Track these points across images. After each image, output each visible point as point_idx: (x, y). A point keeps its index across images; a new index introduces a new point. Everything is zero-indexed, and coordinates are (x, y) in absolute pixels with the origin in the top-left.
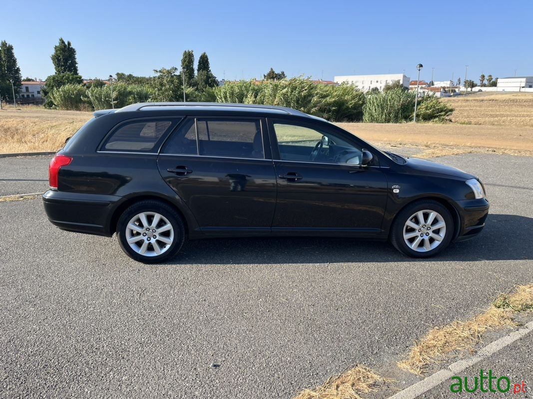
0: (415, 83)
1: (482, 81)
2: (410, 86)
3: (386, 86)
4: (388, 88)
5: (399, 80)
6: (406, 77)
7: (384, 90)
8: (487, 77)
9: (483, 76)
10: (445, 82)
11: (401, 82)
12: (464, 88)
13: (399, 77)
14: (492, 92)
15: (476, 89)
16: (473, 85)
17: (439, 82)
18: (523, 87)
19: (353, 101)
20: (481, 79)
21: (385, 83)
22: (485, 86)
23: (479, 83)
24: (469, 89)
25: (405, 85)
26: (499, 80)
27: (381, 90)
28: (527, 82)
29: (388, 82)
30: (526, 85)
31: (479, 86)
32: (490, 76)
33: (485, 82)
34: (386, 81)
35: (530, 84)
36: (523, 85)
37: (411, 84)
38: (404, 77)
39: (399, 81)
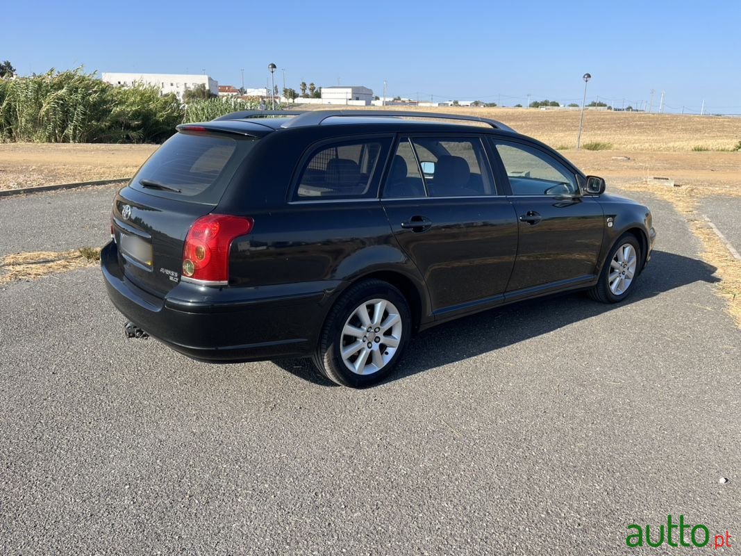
0: (223, 89)
1: (304, 90)
2: (220, 94)
3: (186, 92)
4: (190, 95)
5: (204, 84)
6: (212, 79)
7: (183, 96)
8: (308, 86)
9: (304, 85)
10: (260, 90)
11: (207, 88)
12: (284, 98)
13: (202, 80)
14: (318, 105)
15: (298, 100)
16: (294, 96)
17: (253, 90)
18: (350, 99)
19: (164, 113)
20: (302, 87)
21: (184, 87)
22: (307, 96)
23: (301, 94)
24: (291, 100)
25: (213, 92)
26: (323, 90)
27: (180, 98)
28: (353, 93)
29: (187, 86)
30: (353, 96)
31: (301, 97)
32: (312, 84)
33: (308, 92)
34: (185, 84)
35: (357, 96)
36: (350, 96)
37: (221, 91)
38: (210, 79)
39: (203, 86)
